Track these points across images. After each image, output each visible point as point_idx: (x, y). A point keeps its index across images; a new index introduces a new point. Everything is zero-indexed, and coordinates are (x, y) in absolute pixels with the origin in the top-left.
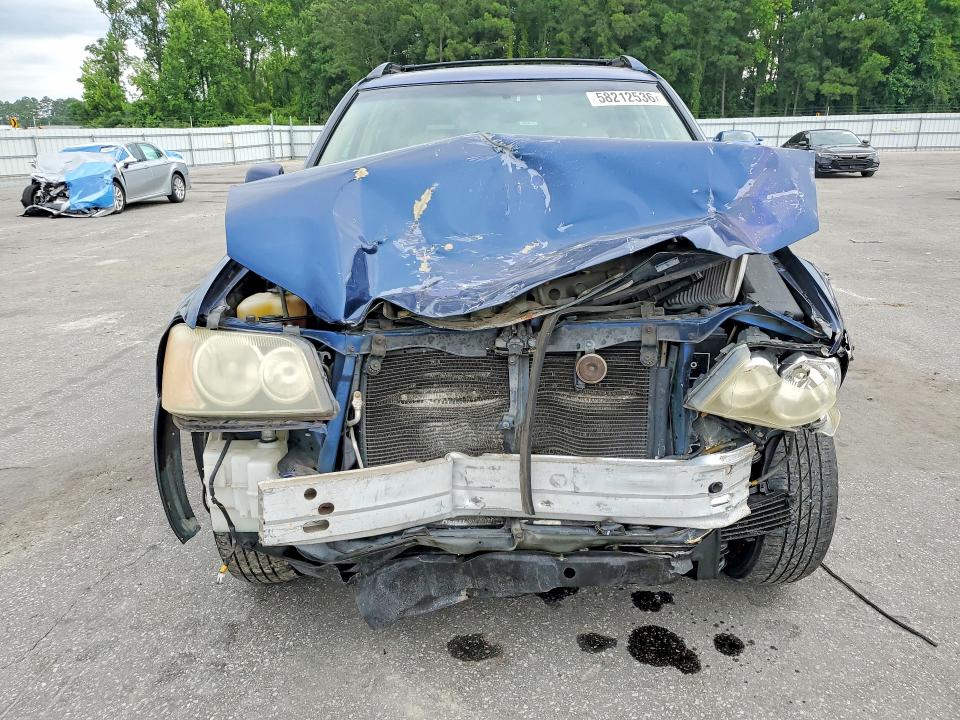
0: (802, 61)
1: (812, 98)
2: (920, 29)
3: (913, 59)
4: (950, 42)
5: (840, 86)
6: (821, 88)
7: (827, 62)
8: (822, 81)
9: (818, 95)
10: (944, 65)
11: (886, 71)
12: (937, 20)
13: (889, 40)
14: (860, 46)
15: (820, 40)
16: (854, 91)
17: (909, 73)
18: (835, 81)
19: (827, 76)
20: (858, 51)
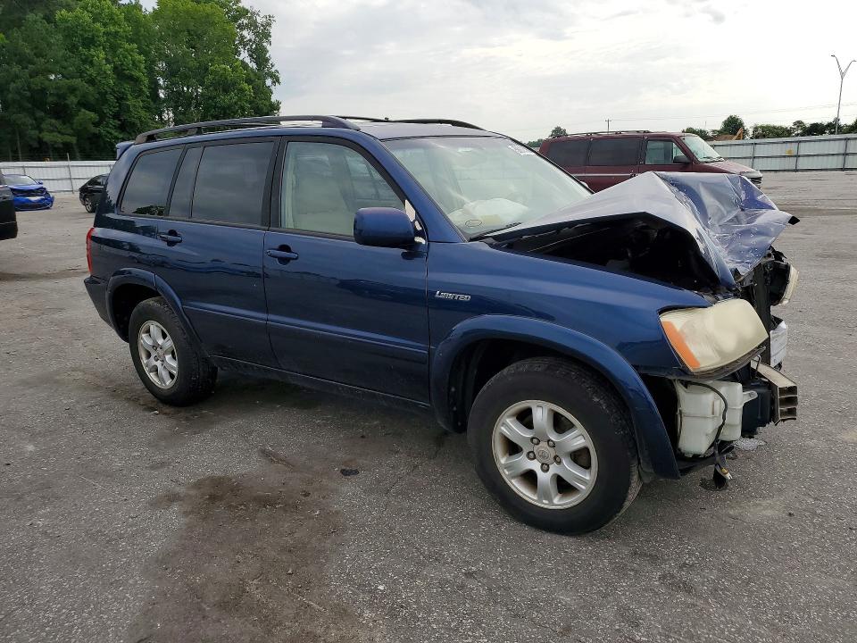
0: (15, 110)
1: (35, 145)
2: (114, 92)
3: (116, 116)
4: (141, 104)
5: (59, 136)
6: (41, 136)
7: (40, 114)
8: (41, 131)
9: (40, 141)
10: (141, 122)
11: (96, 124)
12: (127, 86)
13: (91, 99)
14: (66, 102)
15: (28, 94)
16: (73, 140)
17: (115, 127)
18: (53, 131)
19: (44, 126)
20: (66, 106)
